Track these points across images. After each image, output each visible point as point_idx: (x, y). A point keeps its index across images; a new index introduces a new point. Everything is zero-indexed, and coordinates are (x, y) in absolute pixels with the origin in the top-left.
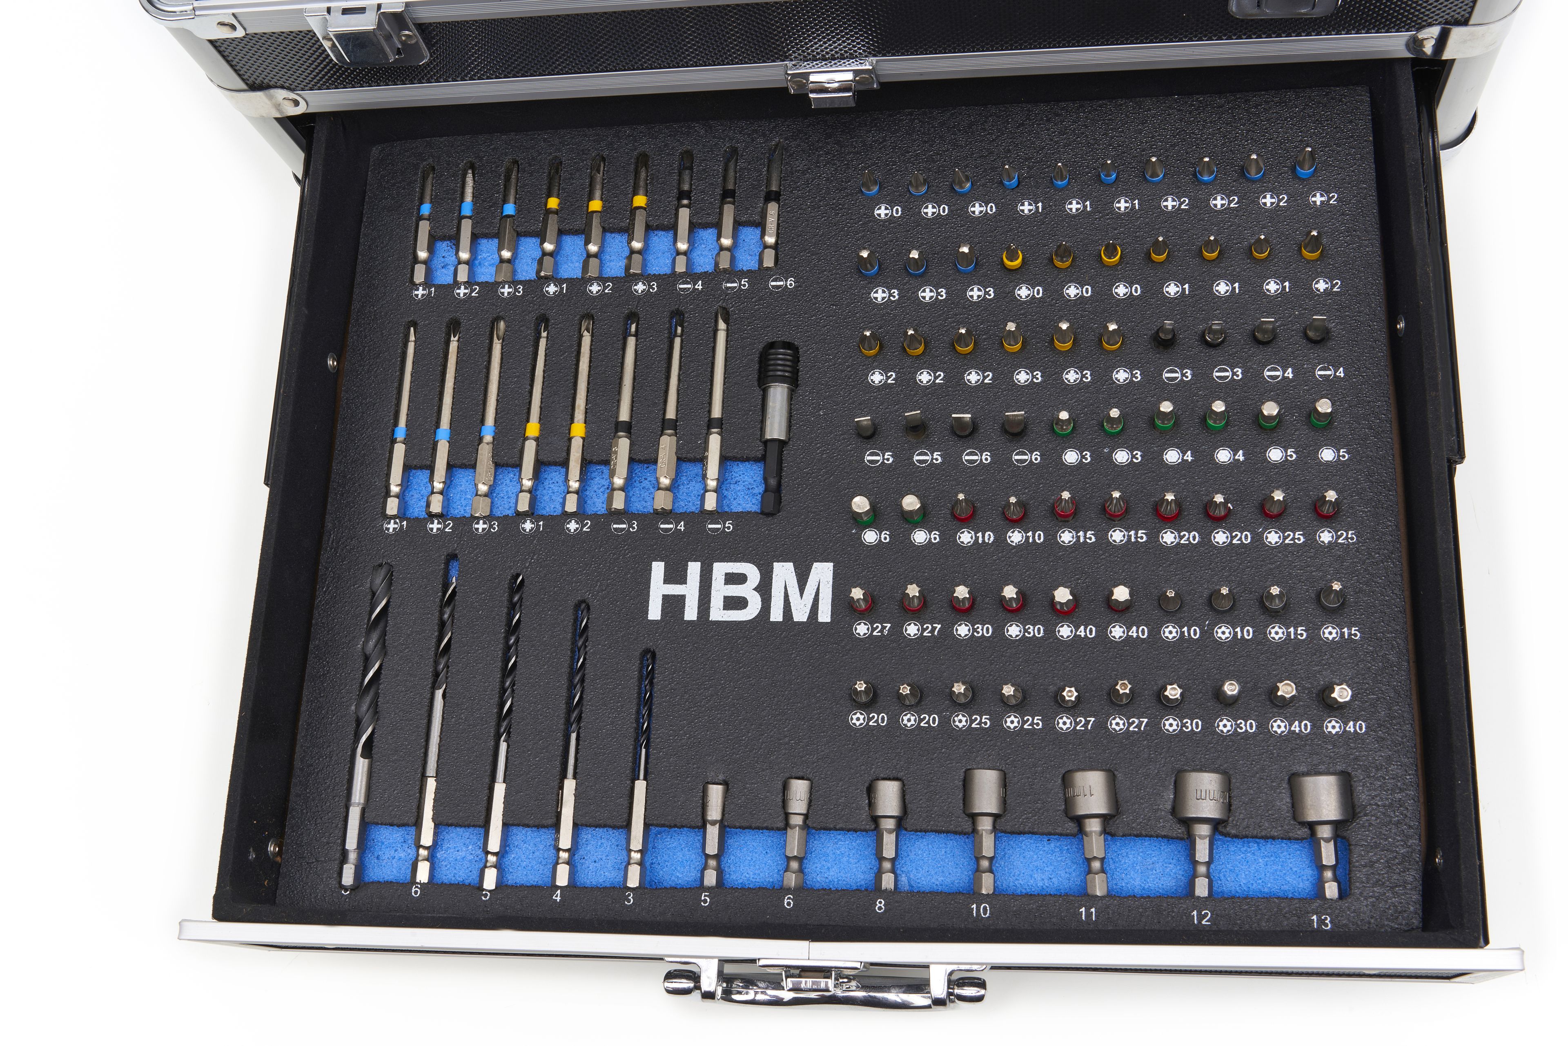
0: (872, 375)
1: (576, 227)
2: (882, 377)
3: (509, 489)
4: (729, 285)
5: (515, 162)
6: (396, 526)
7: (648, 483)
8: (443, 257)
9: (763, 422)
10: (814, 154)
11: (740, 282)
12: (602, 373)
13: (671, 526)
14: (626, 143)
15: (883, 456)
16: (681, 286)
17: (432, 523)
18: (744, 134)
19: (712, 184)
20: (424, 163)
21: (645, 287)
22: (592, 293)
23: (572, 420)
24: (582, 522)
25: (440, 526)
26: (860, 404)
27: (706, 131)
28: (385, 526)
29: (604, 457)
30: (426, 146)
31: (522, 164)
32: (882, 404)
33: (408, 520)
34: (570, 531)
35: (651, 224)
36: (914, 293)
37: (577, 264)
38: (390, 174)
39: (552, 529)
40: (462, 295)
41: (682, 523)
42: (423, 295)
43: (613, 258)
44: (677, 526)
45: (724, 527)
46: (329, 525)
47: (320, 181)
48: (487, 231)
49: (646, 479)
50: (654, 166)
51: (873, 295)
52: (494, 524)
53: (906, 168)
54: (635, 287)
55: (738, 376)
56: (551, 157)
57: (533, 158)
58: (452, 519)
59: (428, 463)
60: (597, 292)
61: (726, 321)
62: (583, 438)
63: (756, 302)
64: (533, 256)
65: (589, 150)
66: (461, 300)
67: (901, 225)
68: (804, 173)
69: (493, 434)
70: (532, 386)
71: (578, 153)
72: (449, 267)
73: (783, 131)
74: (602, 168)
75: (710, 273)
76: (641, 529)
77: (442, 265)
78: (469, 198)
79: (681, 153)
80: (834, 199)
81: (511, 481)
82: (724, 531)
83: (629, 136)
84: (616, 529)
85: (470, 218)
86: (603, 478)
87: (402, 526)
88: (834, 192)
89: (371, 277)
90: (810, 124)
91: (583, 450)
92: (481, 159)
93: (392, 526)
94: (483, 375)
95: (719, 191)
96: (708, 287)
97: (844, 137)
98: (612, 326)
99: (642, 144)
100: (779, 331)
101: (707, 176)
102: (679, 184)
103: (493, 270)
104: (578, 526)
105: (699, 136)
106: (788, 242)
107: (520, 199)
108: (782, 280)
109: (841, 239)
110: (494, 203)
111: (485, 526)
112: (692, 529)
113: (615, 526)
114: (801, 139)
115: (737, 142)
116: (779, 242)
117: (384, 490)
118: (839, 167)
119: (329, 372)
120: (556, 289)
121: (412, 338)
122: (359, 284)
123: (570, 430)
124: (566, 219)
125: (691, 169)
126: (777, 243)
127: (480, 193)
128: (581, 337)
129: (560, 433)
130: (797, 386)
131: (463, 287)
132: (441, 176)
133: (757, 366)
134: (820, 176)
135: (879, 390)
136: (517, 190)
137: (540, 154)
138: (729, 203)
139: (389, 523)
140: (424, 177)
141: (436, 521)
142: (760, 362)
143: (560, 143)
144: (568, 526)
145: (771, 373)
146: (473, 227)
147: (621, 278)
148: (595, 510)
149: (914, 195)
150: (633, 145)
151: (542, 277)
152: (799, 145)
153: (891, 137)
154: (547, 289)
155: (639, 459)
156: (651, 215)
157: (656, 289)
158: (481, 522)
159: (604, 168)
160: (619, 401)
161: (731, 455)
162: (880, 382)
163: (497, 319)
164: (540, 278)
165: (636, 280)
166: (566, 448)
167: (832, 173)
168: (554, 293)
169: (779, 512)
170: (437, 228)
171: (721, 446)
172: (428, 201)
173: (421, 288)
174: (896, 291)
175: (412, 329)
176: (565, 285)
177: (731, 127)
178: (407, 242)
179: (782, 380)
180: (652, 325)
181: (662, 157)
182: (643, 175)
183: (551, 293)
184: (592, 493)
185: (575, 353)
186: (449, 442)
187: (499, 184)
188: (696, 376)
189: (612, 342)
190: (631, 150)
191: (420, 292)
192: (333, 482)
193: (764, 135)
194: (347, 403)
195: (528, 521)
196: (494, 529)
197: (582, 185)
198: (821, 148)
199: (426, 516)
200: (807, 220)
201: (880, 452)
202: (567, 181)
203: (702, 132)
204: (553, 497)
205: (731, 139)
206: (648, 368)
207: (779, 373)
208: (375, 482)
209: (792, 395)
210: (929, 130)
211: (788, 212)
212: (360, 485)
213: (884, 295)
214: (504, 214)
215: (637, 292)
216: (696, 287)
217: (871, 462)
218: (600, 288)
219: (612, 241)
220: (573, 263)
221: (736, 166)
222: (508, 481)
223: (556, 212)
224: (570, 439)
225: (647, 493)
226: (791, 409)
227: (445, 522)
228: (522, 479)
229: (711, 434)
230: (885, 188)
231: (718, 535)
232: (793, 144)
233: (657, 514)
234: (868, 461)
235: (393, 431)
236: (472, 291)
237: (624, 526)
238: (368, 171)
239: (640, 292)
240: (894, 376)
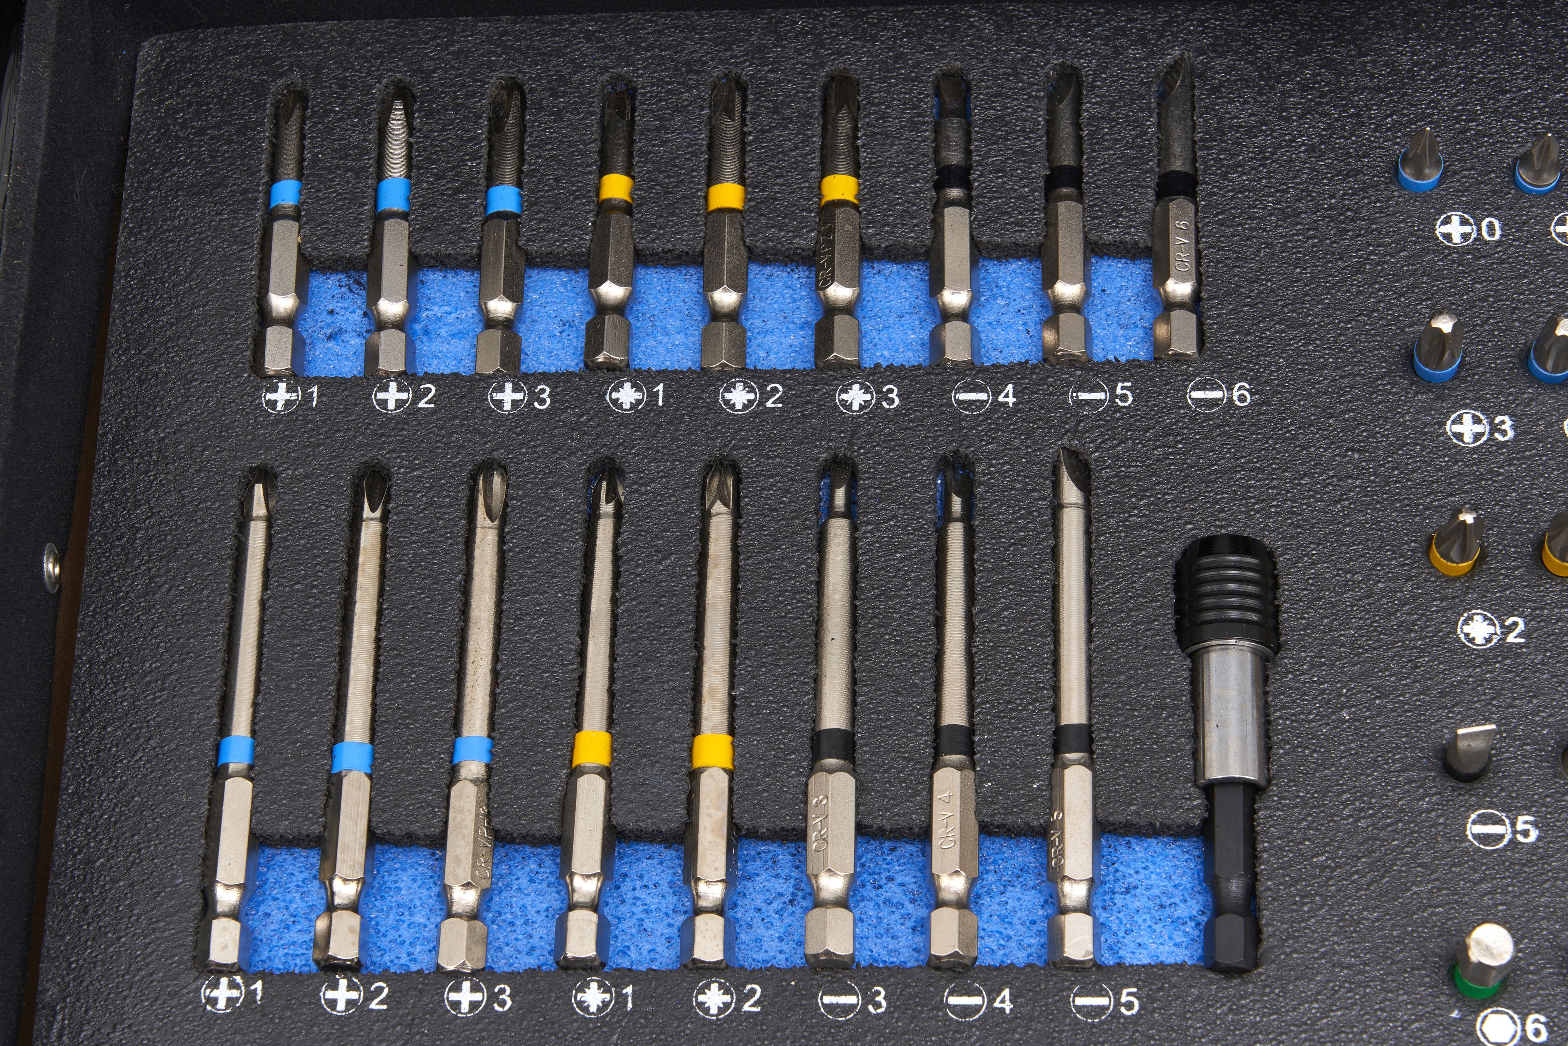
0: (1466, 623)
1: (682, 247)
2: (1491, 629)
3: (528, 901)
4: (1084, 396)
5: (514, 87)
6: (235, 993)
7: (899, 890)
8: (331, 312)
9: (1197, 736)
10: (1272, 88)
11: (1113, 389)
12: (771, 608)
13: (976, 1000)
14: (796, 50)
15: (1513, 824)
16: (963, 396)
17: (334, 987)
18: (1093, 38)
19: (1022, 152)
20: (280, 82)
21: (868, 397)
22: (732, 407)
23: (696, 727)
24: (739, 987)
25: (354, 995)
26: (1443, 694)
27: (998, 27)
28: (205, 992)
29: (787, 822)
30: (284, 41)
31: (532, 91)
32: (1498, 694)
33: (266, 976)
34: (707, 1011)
35: (874, 242)
36: (1550, 425)
37: (679, 339)
38: (190, 105)
39: (659, 1005)
40: (391, 405)
41: (1006, 993)
42: (288, 403)
43: (771, 324)
44: (991, 1001)
45: (1118, 1003)
46: (51, 992)
47: (45, 107)
48: (450, 251)
49: (890, 879)
50: (873, 104)
51: (1450, 428)
52: (503, 991)
53: (1503, 128)
54: (844, 396)
55: (1123, 620)
56: (606, 77)
57: (561, 78)
58: (385, 976)
59: (316, 829)
60: (745, 407)
61: (1084, 484)
62: (731, 773)
63: (1157, 437)
64: (564, 317)
65: (704, 64)
66: (391, 419)
67: (1502, 262)
68: (1251, 132)
69: (486, 758)
70: (583, 635)
71: (676, 69)
72: (346, 337)
73: (1190, 33)
74: (738, 108)
75: (1035, 366)
76: (896, 1008)
77: (328, 332)
78: (396, 168)
79: (936, 76)
80: (1332, 196)
81: (532, 881)
82: (1116, 1015)
83: (803, 33)
84: (830, 1008)
85: (404, 216)
86: (777, 876)
87: (251, 994)
88: (1331, 179)
89: (150, 355)
90: (1256, 19)
91: (730, 803)
92: (427, 76)
93: (223, 993)
94: (454, 607)
95: (1040, 170)
96: (1030, 400)
97: (1344, 51)
98: (788, 491)
99: (839, 53)
100: (1222, 510)
101: (1008, 133)
102: (937, 151)
103: (462, 347)
104: (727, 998)
105: (980, 38)
106: (1227, 294)
107: (531, 174)
108: (1219, 388)
109: (1360, 293)
110: (467, 183)
111: (478, 996)
112: (1033, 1009)
113: (828, 999)
114: (1236, 53)
115: (1079, 55)
116: (1204, 295)
117: (197, 898)
118: (1337, 120)
119: (47, 592)
120: (638, 395)
121: (259, 508)
122: (115, 373)
123: (690, 749)
124: (653, 226)
125: (965, 113)
126: (1197, 295)
127: (428, 159)
128: (706, 516)
129: (667, 757)
130: (1278, 649)
131: (393, 386)
132: (326, 113)
133: (1171, 598)
134: (1293, 140)
135: (1486, 662)
136: (521, 153)
137: (578, 68)
138: (1068, 198)
139: (216, 985)
140: (276, 116)
141: (343, 983)
142: (1178, 588)
143: (630, 44)
144: (701, 998)
145: (1210, 615)
146: (414, 239)
147: (804, 373)
148: (760, 956)
149: (1530, 192)
150: (816, 54)
151: (600, 366)
152: (1234, 68)
153: (1457, 56)
154: (615, 395)
155: (881, 829)
156: (873, 221)
157: (897, 402)
158: (466, 985)
159: (744, 106)
160: (817, 680)
161: (1120, 818)
162: (1488, 640)
163: (486, 467)
164: (591, 367)
165: (845, 377)
166: (683, 797)
167: (1320, 135)
168: (633, 406)
169: (1257, 965)
170: (321, 239)
171: (1095, 798)
172: (293, 174)
173: (282, 386)
174: (1506, 418)
175: (259, 489)
176: (660, 387)
177: (1058, 21)
178: (242, 272)
179: (1241, 629)
180: (893, 489)
181: (891, 85)
182: (844, 126)
183: (627, 406)
184: (752, 913)
185: (695, 556)
186: (370, 776)
187: (475, 137)
188: (1015, 619)
189: (789, 529)
190: (810, 66)
191: (281, 395)
192: (58, 875)
193: (1143, 41)
194: (89, 673)
195: (594, 985)
196: (502, 1003)
197: (689, 145)
198: (1288, 74)
199: (314, 968)
200: (1269, 245)
201: (1503, 816)
202: (651, 135)
203: (988, 29)
204: (648, 924)
205: (1062, 49)
206: (890, 598)
207: (1234, 614)
208: (174, 877)
209: (1265, 669)
210: (1547, 42)
211: (1221, 223)
212: (132, 885)
213: (1479, 428)
214: (492, 210)
215: (849, 407)
216: (1001, 399)
217: (1484, 839)
218: (751, 396)
219: (767, 283)
220: (667, 334)
221: (1077, 112)
222: (524, 882)
223: (627, 208)
224: (694, 775)
225: (897, 916)
226: (1266, 705)
227: (367, 984)
228: (572, 875)
229: (1065, 766)
230: (1455, 173)
231: (1101, 1023)
232: (1219, 63)
233: (937, 968)
234: (1475, 836)
235: (217, 748)
236: (418, 397)
237: (851, 1000)
238: (131, 99)
239: (856, 407)
240: (1521, 626)
